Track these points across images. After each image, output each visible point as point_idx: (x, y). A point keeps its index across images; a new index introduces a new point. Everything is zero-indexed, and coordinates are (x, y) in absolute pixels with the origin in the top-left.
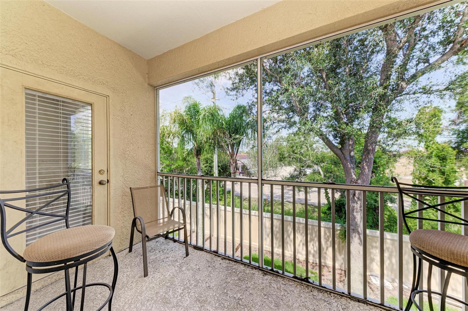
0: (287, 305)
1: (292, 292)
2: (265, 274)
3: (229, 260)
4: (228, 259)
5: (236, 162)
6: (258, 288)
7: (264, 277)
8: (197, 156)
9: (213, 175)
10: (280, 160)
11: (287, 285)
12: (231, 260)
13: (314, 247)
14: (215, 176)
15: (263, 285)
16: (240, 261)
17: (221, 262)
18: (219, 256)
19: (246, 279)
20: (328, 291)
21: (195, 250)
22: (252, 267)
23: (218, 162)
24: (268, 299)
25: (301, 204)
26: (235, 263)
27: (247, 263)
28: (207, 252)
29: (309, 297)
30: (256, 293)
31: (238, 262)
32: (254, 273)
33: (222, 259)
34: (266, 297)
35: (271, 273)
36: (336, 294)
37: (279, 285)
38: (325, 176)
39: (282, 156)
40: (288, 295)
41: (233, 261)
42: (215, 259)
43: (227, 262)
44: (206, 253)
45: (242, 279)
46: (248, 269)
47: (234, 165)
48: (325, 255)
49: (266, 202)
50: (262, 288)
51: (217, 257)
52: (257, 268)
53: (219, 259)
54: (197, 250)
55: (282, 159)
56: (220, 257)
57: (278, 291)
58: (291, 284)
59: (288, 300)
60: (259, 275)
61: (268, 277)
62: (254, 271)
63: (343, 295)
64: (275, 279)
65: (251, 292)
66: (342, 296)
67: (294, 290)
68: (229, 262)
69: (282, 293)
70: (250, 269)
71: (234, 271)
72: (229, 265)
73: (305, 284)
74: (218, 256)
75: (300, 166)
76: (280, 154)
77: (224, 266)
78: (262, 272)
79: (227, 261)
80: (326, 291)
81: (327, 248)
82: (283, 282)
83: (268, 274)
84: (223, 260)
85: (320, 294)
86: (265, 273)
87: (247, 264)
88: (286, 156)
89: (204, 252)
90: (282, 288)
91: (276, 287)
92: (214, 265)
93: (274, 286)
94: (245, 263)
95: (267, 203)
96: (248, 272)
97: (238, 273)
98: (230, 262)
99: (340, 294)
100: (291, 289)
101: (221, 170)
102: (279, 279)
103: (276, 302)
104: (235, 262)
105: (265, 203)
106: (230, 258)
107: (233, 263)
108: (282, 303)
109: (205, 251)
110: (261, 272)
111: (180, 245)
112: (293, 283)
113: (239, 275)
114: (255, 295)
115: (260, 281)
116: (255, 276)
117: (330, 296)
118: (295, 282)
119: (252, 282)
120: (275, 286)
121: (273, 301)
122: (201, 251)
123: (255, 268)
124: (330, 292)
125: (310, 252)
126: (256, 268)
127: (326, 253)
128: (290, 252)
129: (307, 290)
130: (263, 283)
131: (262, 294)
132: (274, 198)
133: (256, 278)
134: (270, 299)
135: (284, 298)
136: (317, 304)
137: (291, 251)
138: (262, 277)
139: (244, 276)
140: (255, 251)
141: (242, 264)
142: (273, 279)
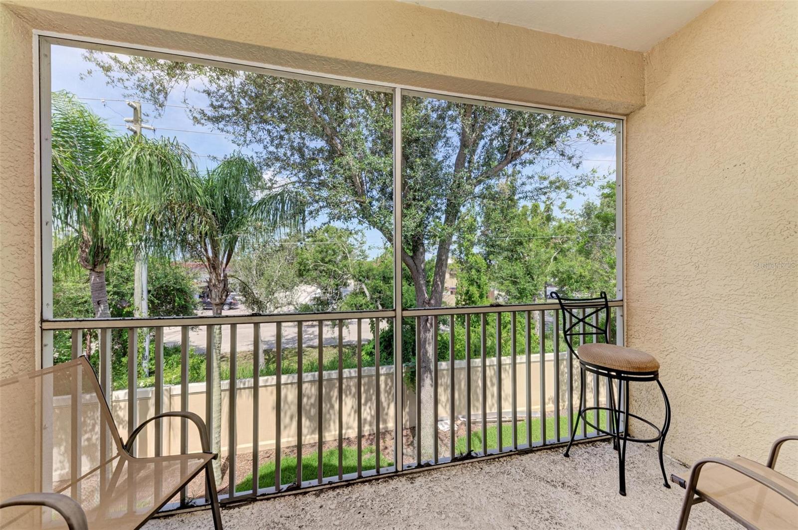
0: (476, 508)
1: (464, 484)
2: (412, 478)
3: (334, 488)
4: (330, 488)
5: (225, 280)
6: (423, 509)
7: (415, 485)
8: (95, 266)
9: (130, 314)
10: (300, 274)
11: (451, 478)
12: (338, 487)
13: (371, 411)
14: (137, 316)
15: (424, 497)
16: (358, 478)
17: (319, 501)
18: (305, 493)
19: (391, 505)
20: (495, 458)
21: (232, 511)
22: (383, 478)
23: (150, 281)
24: (449, 517)
25: (333, 346)
26: (350, 488)
27: (372, 476)
28: (268, 499)
29: (486, 478)
30: (426, 519)
31: (353, 484)
32: (394, 487)
33: (317, 495)
34: (443, 516)
35: (420, 472)
36: (504, 456)
37: (443, 486)
38: (372, 298)
39: (305, 267)
40: (465, 492)
41: (342, 486)
42: (299, 503)
43: (330, 496)
44: (268, 504)
45: (386, 511)
46: (380, 486)
47: (222, 285)
48: (385, 417)
49: (269, 356)
50: (426, 504)
51: (301, 496)
52: (394, 476)
53: (310, 498)
54: (237, 509)
55: (304, 273)
56: (309, 492)
57: (449, 495)
58: (454, 473)
59: (470, 500)
60: (406, 486)
61: (420, 481)
62: (393, 483)
63: (511, 453)
64: (430, 478)
65: (417, 523)
66: (510, 455)
67: (464, 480)
68: (335, 493)
69: (457, 495)
70: (384, 484)
71: (359, 504)
72: (339, 499)
73: (468, 463)
74: (301, 494)
75: (334, 284)
76: (300, 264)
77: (333, 507)
78: (405, 478)
79: (331, 494)
80: (494, 459)
81: (389, 405)
82: (443, 476)
83: (415, 475)
84: (322, 496)
85: (492, 466)
86: (411, 476)
87: (371, 478)
88: (311, 267)
89: (259, 503)
90: (450, 487)
91: (442, 491)
92: (308, 516)
93: (438, 491)
94: (368, 479)
95: (272, 356)
96: (384, 492)
97: (369, 503)
98: (338, 491)
99: (508, 454)
100: (460, 481)
101: (156, 301)
102: (436, 476)
103: (461, 514)
104: (347, 486)
105: (267, 357)
106: (333, 485)
107: (346, 491)
108: (468, 510)
109: (261, 500)
110: (403, 479)
111: (168, 521)
112: (455, 471)
113: (376, 507)
114: (427, 523)
115: (415, 494)
116: (401, 492)
117: (501, 463)
118: (456, 467)
119: (406, 506)
120: (440, 489)
121: (458, 516)
122: (250, 506)
123: (389, 477)
124: (498, 458)
125: (365, 420)
126: (391, 478)
127: (387, 414)
128: (333, 433)
129: (477, 471)
130: (421, 496)
131: (436, 515)
132: (283, 346)
133: (405, 495)
134: (451, 515)
135: (464, 499)
136: (500, 482)
137: (335, 431)
138: (412, 485)
139: (384, 503)
140: (268, 457)
141: (363, 482)
142: (428, 480)
